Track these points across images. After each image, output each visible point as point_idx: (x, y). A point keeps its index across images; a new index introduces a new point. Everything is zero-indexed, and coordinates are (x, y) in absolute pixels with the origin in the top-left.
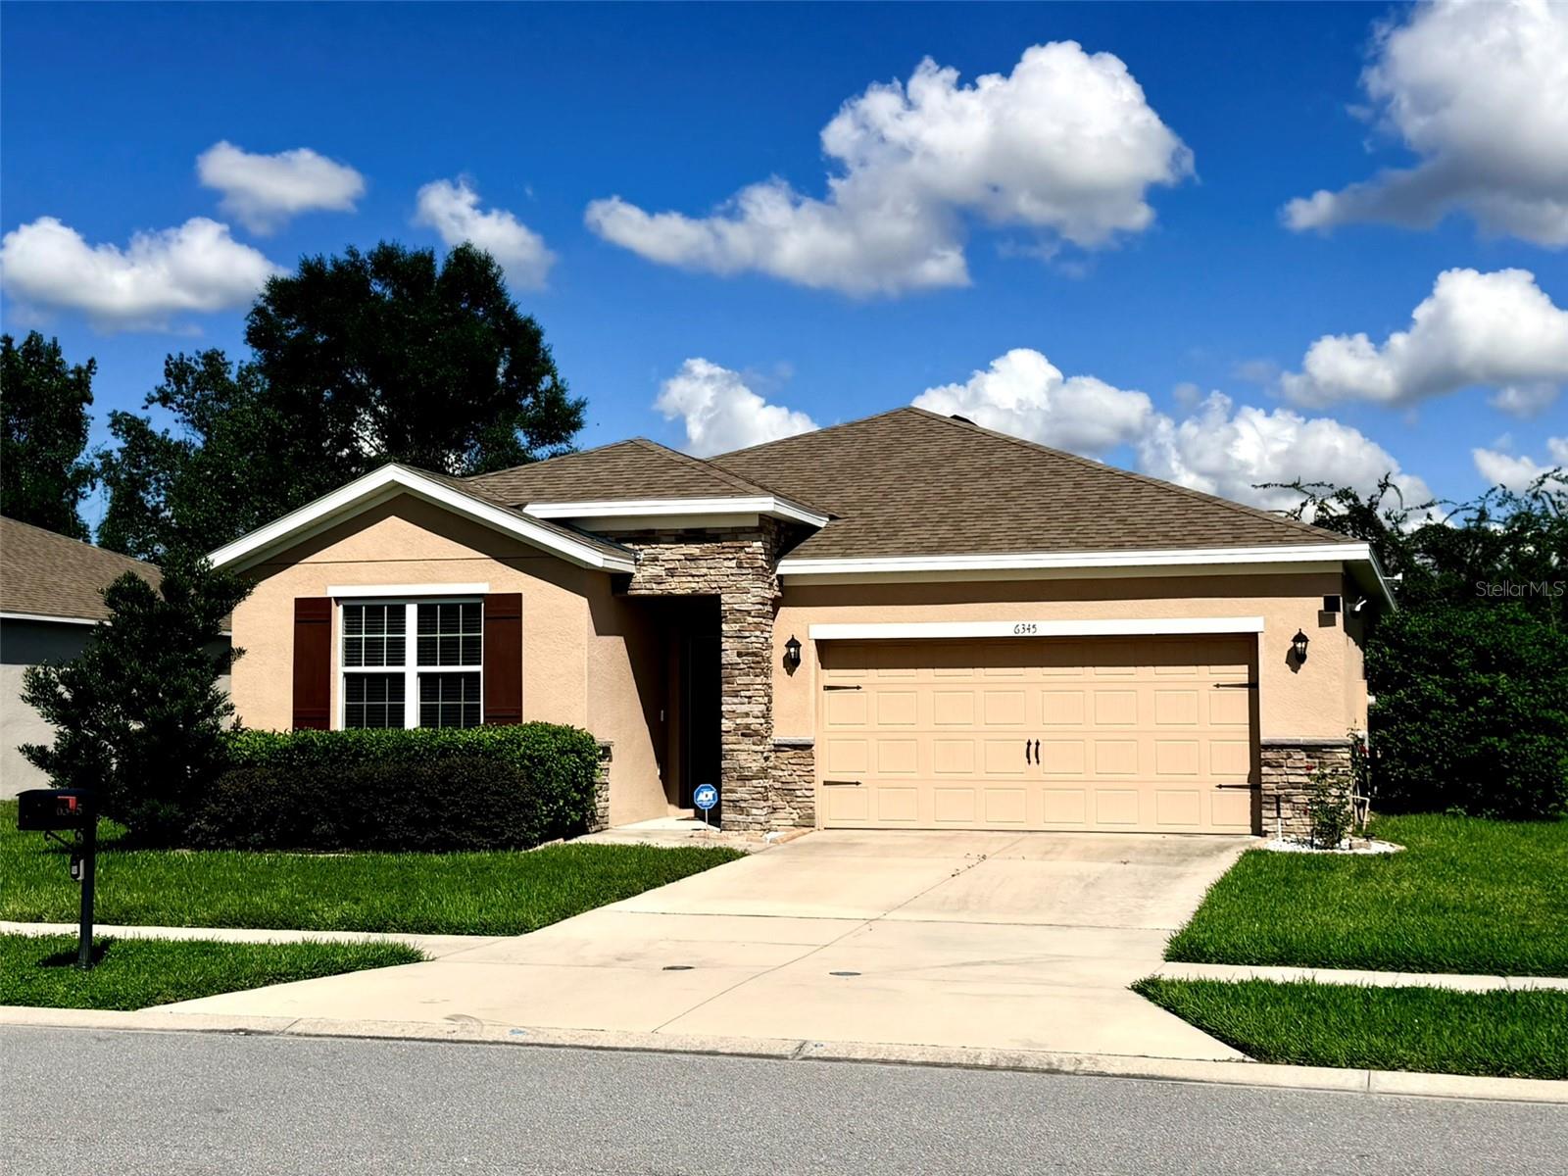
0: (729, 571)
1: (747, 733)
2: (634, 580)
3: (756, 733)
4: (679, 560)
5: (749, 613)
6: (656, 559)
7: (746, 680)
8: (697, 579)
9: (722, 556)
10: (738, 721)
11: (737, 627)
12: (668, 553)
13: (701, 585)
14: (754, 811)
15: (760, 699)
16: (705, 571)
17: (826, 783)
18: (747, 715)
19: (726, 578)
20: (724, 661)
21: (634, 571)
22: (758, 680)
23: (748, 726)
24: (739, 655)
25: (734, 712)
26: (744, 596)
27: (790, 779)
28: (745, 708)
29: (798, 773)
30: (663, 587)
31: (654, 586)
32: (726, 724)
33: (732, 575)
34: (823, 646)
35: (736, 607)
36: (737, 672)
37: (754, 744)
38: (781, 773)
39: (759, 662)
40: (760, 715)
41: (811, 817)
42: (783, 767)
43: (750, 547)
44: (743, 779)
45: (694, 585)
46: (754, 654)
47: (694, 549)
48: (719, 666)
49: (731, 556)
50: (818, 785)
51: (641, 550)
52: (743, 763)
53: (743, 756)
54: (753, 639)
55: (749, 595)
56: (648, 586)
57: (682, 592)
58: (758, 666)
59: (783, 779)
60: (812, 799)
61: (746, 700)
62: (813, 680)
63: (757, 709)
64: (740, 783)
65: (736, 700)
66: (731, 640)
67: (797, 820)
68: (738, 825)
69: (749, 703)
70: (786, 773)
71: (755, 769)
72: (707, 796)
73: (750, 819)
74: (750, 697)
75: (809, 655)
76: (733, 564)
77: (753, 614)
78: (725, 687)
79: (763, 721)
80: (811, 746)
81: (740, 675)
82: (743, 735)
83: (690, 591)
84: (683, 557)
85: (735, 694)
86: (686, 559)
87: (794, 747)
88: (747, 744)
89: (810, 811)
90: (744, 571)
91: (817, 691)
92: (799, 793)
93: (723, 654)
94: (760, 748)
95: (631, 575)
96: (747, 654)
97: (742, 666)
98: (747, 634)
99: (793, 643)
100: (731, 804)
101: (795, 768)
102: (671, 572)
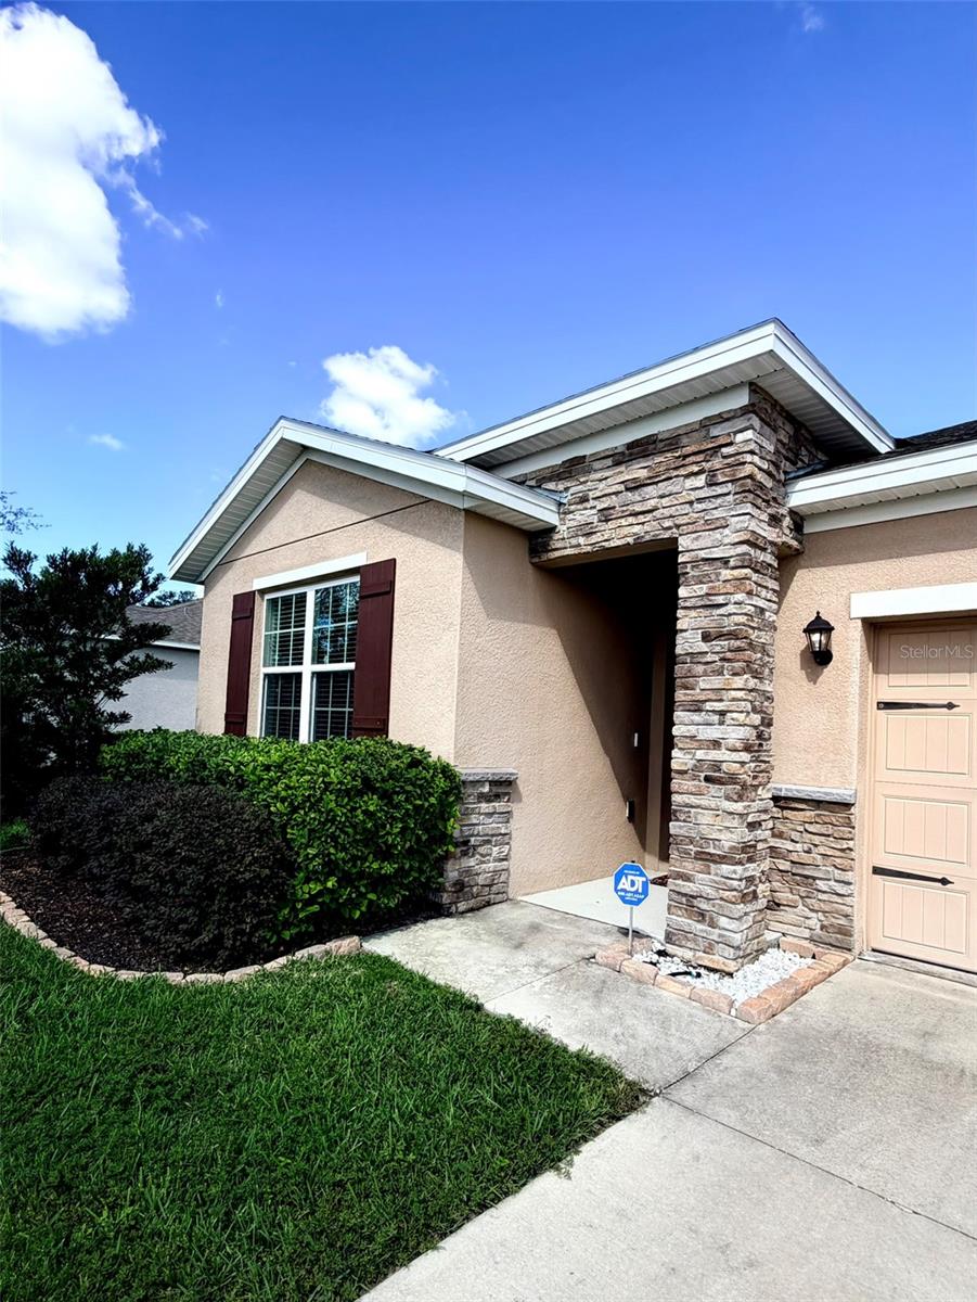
0: (694, 495)
1: (714, 777)
2: (556, 537)
3: (732, 779)
4: (616, 493)
5: (725, 561)
6: (584, 500)
7: (716, 682)
8: (641, 518)
9: (683, 472)
10: (700, 754)
11: (704, 589)
12: (602, 485)
13: (647, 528)
14: (723, 921)
15: (741, 717)
16: (652, 503)
17: (877, 871)
18: (716, 744)
19: (687, 508)
20: (678, 650)
21: (557, 523)
22: (739, 682)
23: (716, 766)
24: (706, 637)
25: (693, 737)
26: (717, 535)
27: (805, 858)
28: (713, 733)
29: (822, 850)
30: (594, 539)
31: (582, 540)
32: (679, 759)
33: (699, 500)
34: (878, 629)
35: (703, 554)
36: (700, 669)
37: (728, 798)
38: (789, 846)
39: (739, 649)
40: (739, 745)
41: (846, 932)
42: (795, 836)
43: (731, 444)
44: (706, 858)
45: (636, 529)
46: (733, 635)
47: (638, 471)
48: (672, 659)
49: (695, 469)
50: (861, 874)
51: (567, 489)
52: (705, 830)
53: (706, 818)
54: (731, 608)
55: (726, 531)
56: (574, 542)
57: (619, 543)
58: (739, 656)
59: (794, 857)
60: (848, 900)
61: (716, 718)
62: (855, 690)
63: (735, 735)
64: (699, 865)
65: (696, 717)
66: (693, 613)
67: (818, 931)
68: (695, 941)
69: (722, 723)
70: (799, 847)
71: (727, 845)
72: (633, 884)
73: (715, 934)
74: (722, 713)
75: (849, 644)
76: (701, 480)
77: (732, 563)
78: (680, 695)
79: (745, 756)
80: (848, 806)
81: (705, 674)
82: (708, 779)
83: (630, 540)
84: (622, 487)
85: (696, 707)
86: (627, 489)
87: (817, 804)
88: (714, 796)
89: (842, 921)
90: (719, 490)
91: (863, 710)
92: (821, 885)
93: (679, 639)
94: (739, 807)
95: (552, 529)
96: (720, 636)
97: (709, 658)
98: (720, 600)
99: (820, 626)
100: (684, 900)
101: (817, 840)
102: (606, 515)
